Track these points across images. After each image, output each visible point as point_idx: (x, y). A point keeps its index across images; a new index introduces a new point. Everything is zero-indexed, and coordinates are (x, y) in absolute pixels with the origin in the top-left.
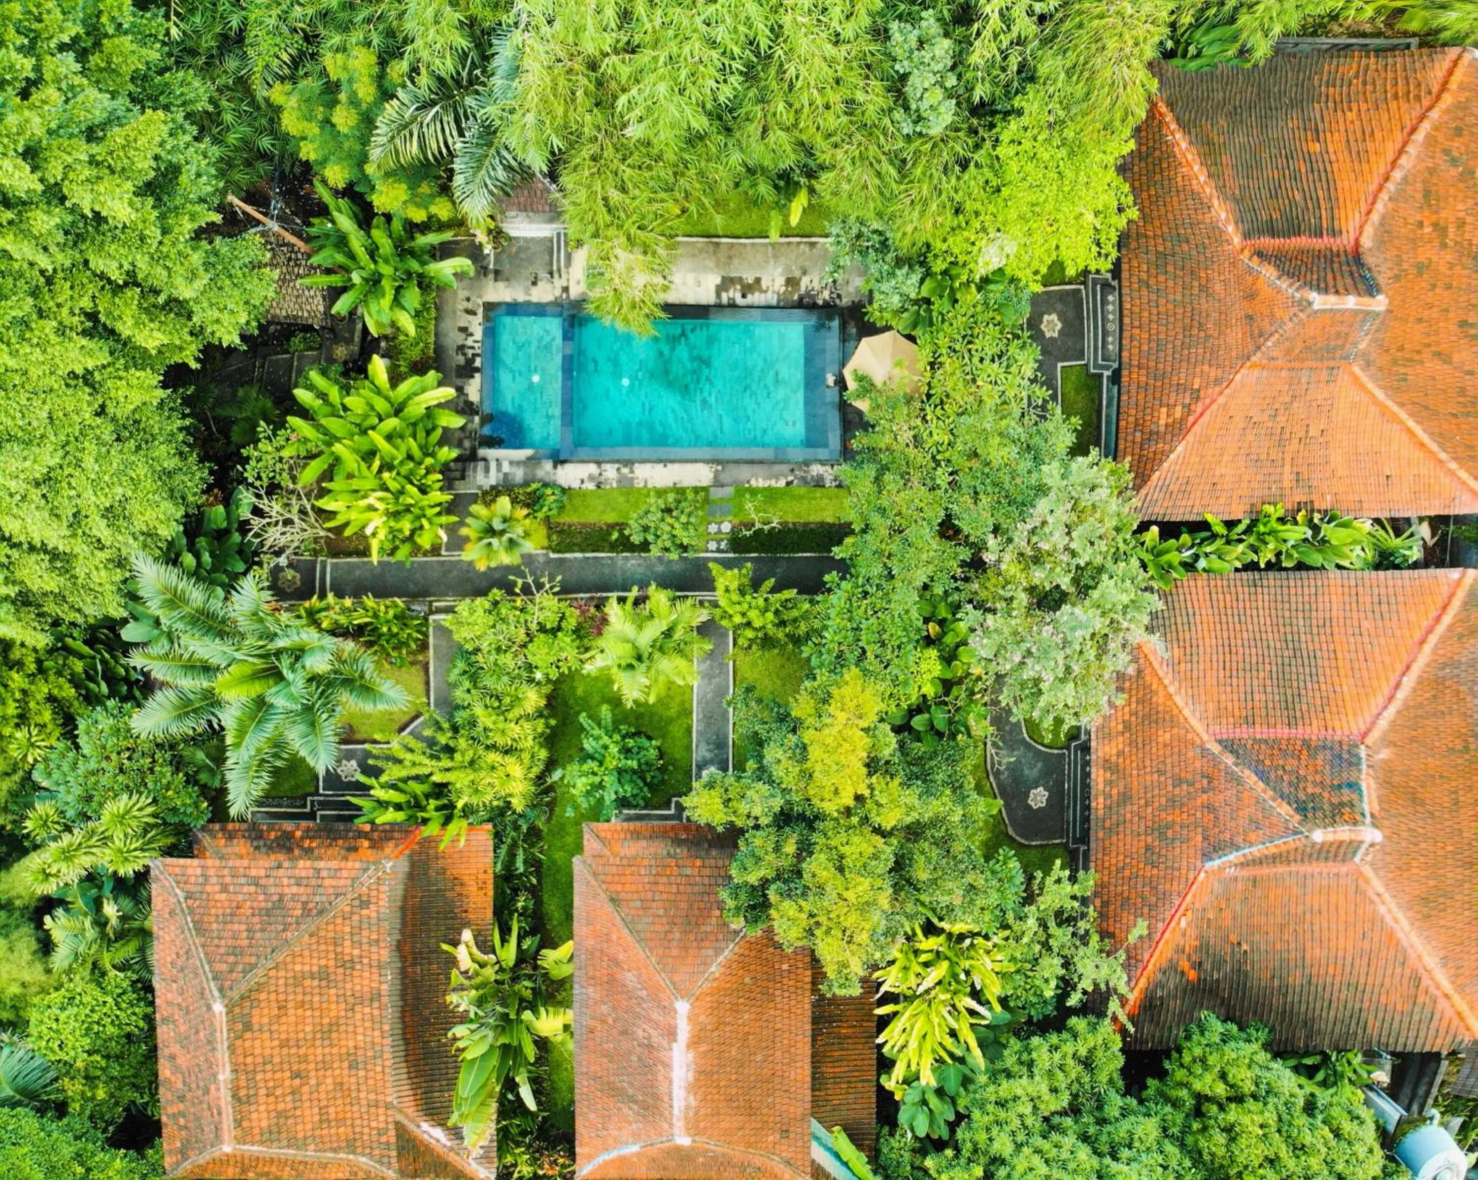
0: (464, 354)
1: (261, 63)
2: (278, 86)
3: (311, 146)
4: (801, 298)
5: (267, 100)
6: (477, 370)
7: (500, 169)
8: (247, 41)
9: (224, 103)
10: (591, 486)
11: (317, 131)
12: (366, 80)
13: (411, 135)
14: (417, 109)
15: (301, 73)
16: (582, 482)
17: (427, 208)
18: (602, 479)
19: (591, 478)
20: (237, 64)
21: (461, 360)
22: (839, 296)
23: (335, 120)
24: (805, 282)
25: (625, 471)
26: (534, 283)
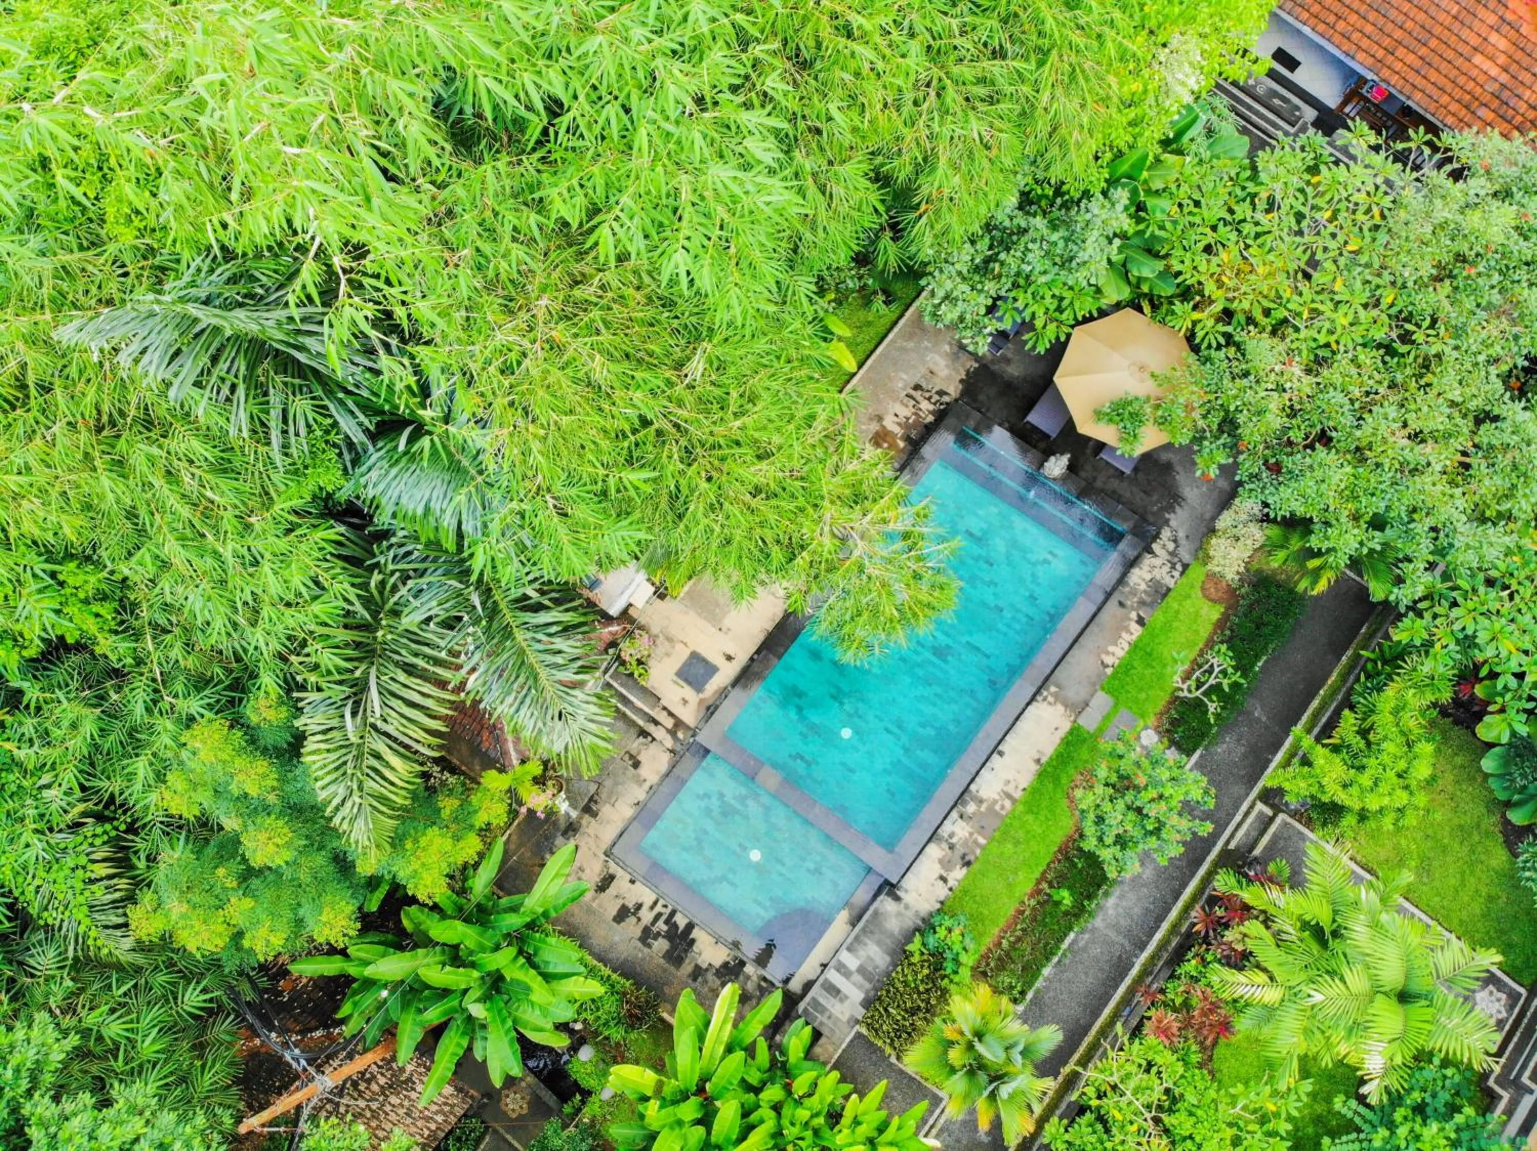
0: (658, 934)
1: (81, 914)
2: (135, 914)
3: (263, 932)
4: (907, 439)
5: (141, 947)
6: (690, 927)
7: (560, 643)
8: (33, 911)
9: (91, 1019)
10: (958, 874)
11: (248, 903)
12: (240, 762)
13: (378, 756)
14: (354, 714)
15: (142, 864)
16: (943, 879)
17: (472, 826)
18: (960, 850)
19: (946, 864)
20: (51, 953)
21: (661, 945)
22: (941, 393)
23: (257, 861)
24: (890, 424)
25: (971, 808)
26: (636, 765)
